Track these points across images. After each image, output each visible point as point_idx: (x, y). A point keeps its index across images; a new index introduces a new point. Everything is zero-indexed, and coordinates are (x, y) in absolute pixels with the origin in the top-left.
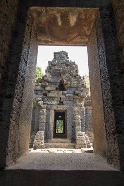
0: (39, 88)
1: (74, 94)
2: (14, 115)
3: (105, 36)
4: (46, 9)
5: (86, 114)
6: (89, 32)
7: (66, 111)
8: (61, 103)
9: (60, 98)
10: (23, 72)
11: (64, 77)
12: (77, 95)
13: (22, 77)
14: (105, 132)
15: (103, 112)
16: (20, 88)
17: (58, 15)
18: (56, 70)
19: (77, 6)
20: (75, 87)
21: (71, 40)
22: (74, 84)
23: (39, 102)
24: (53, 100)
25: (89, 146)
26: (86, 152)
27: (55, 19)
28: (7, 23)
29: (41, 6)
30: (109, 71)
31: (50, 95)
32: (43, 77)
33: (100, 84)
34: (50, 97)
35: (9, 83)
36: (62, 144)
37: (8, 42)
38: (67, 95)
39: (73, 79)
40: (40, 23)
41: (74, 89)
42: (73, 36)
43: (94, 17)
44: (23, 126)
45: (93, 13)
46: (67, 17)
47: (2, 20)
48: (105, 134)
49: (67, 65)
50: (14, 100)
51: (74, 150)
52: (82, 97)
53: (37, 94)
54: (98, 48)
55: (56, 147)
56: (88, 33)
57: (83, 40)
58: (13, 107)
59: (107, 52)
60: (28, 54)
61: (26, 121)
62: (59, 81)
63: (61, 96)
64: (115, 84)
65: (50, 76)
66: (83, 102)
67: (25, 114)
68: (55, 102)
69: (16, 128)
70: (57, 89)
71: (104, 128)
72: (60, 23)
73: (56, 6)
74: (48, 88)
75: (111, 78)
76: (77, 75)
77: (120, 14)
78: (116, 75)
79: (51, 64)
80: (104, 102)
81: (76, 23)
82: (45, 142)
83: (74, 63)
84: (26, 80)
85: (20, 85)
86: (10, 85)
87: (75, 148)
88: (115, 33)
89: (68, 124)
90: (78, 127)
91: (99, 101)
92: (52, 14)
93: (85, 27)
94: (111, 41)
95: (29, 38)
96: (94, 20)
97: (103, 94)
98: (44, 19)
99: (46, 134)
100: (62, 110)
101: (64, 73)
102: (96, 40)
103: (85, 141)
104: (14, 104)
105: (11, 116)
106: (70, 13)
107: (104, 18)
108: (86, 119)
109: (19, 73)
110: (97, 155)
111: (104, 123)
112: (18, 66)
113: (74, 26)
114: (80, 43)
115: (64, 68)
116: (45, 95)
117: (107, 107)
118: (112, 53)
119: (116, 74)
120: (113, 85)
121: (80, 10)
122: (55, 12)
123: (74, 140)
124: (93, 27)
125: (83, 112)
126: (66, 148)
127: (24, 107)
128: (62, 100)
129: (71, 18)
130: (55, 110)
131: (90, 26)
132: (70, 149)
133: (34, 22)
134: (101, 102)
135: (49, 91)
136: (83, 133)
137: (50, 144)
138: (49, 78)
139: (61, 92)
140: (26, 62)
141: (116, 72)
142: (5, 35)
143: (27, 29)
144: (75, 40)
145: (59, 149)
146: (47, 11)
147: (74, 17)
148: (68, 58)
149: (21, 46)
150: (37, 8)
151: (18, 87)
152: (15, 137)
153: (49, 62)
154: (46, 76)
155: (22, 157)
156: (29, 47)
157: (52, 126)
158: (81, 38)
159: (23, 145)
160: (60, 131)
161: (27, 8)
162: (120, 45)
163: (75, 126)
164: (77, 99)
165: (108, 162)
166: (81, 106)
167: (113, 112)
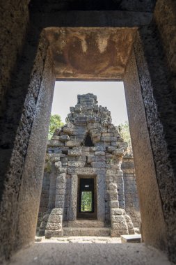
0: (56, 143)
1: (107, 151)
2: (11, 175)
3: (148, 61)
4: (66, 30)
5: (126, 180)
6: (126, 61)
7: (95, 176)
8: (88, 165)
9: (87, 158)
10: (30, 112)
11: (91, 127)
12: (111, 153)
13: (28, 118)
14: (159, 204)
15: (154, 171)
16: (24, 134)
17: (83, 38)
18: (81, 118)
19: (108, 25)
20: (107, 142)
21: (100, 72)
22: (106, 136)
23: (57, 164)
24: (77, 160)
25: (131, 232)
26: (129, 241)
27: (78, 43)
28: (10, 42)
29: (60, 27)
30: (158, 107)
31: (72, 153)
32: (62, 128)
33: (146, 129)
34: (72, 156)
35: (7, 125)
36: (90, 229)
37: (9, 68)
38: (96, 153)
39: (104, 130)
40: (58, 49)
41: (106, 144)
42: (104, 66)
43: (131, 40)
44: (27, 196)
45: (129, 34)
46: (94, 40)
47: (3, 36)
48: (160, 207)
49: (96, 112)
50: (14, 151)
51: (108, 238)
52: (119, 156)
53: (53, 151)
54: (140, 78)
55: (81, 234)
56: (124, 61)
57: (117, 72)
58: (12, 162)
59: (154, 81)
60: (40, 87)
61: (32, 189)
62: (85, 133)
63: (88, 154)
64: (170, 126)
65: (73, 126)
66: (121, 162)
67: (31, 177)
68: (80, 163)
69: (14, 199)
70: (82, 144)
71: (158, 198)
72: (85, 49)
73: (80, 26)
74: (69, 143)
75: (163, 117)
76: (110, 125)
77: (167, 30)
78: (170, 113)
79: (74, 111)
80: (154, 156)
81: (107, 48)
82: (63, 227)
83: (105, 109)
84: (34, 123)
85: (25, 129)
86: (8, 128)
87: (109, 235)
88: (163, 56)
89: (98, 197)
90: (115, 201)
91: (146, 154)
92: (74, 37)
93: (119, 54)
94: (158, 67)
95: (42, 67)
96: (131, 44)
97: (151, 143)
98: (63, 44)
99: (65, 213)
100: (89, 175)
101: (92, 121)
102: (136, 68)
103: (126, 224)
104: (12, 159)
105: (6, 177)
106: (98, 35)
107: (146, 38)
108: (126, 189)
109: (24, 112)
110: (149, 247)
111: (157, 189)
112: (23, 102)
113: (105, 53)
114: (113, 75)
115: (91, 115)
116: (65, 153)
117: (161, 163)
118: (161, 82)
119: (170, 111)
120: (167, 127)
121: (112, 31)
122: (78, 33)
123: (108, 222)
124: (131, 53)
125: (120, 177)
126: (95, 235)
127: (30, 164)
128: (89, 160)
129: (100, 42)
130: (79, 176)
131: (126, 52)
132: (103, 238)
133: (49, 47)
134: (150, 155)
135: (71, 148)
136: (122, 210)
137: (72, 229)
138: (71, 128)
139: (88, 149)
140: (36, 99)
141: (170, 109)
142: (6, 57)
143: (39, 53)
144: (106, 72)
145: (86, 238)
146: (67, 33)
147: (104, 40)
148: (97, 102)
149: (29, 74)
150: (54, 28)
151: (21, 133)
152: (11, 215)
153: (71, 108)
154: (66, 126)
155: (22, 251)
156: (41, 79)
157: (75, 200)
158: (115, 69)
159: (25, 229)
160: (87, 208)
161: (41, 29)
162: (172, 70)
163: (110, 201)
164: (111, 158)
165: (170, 260)
166: (117, 169)
167: (171, 170)
